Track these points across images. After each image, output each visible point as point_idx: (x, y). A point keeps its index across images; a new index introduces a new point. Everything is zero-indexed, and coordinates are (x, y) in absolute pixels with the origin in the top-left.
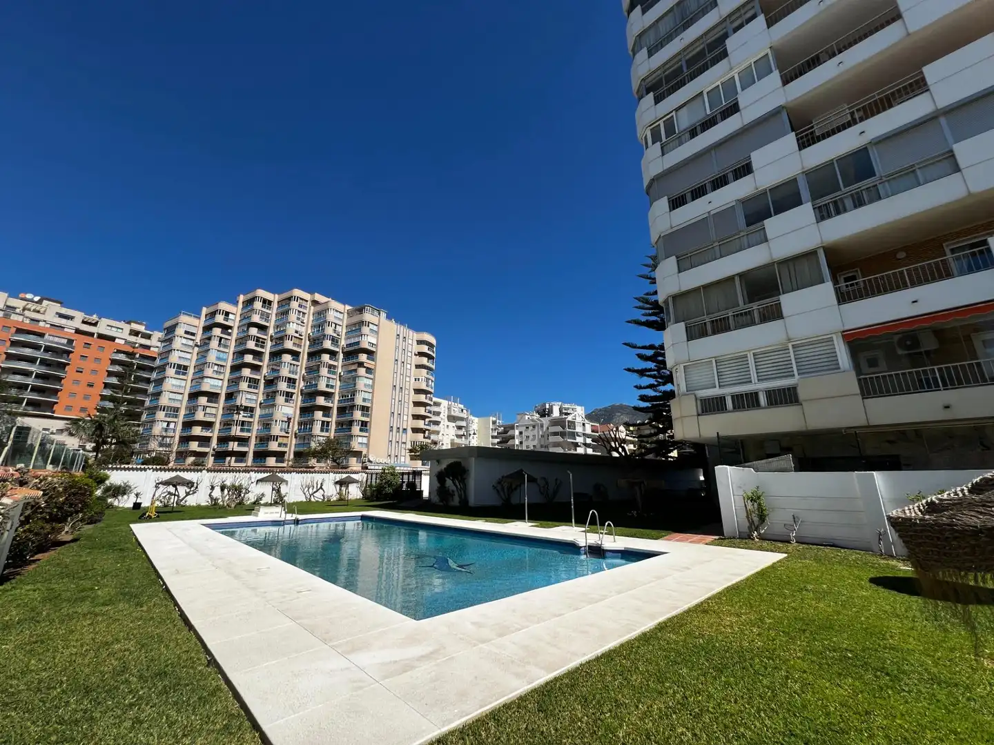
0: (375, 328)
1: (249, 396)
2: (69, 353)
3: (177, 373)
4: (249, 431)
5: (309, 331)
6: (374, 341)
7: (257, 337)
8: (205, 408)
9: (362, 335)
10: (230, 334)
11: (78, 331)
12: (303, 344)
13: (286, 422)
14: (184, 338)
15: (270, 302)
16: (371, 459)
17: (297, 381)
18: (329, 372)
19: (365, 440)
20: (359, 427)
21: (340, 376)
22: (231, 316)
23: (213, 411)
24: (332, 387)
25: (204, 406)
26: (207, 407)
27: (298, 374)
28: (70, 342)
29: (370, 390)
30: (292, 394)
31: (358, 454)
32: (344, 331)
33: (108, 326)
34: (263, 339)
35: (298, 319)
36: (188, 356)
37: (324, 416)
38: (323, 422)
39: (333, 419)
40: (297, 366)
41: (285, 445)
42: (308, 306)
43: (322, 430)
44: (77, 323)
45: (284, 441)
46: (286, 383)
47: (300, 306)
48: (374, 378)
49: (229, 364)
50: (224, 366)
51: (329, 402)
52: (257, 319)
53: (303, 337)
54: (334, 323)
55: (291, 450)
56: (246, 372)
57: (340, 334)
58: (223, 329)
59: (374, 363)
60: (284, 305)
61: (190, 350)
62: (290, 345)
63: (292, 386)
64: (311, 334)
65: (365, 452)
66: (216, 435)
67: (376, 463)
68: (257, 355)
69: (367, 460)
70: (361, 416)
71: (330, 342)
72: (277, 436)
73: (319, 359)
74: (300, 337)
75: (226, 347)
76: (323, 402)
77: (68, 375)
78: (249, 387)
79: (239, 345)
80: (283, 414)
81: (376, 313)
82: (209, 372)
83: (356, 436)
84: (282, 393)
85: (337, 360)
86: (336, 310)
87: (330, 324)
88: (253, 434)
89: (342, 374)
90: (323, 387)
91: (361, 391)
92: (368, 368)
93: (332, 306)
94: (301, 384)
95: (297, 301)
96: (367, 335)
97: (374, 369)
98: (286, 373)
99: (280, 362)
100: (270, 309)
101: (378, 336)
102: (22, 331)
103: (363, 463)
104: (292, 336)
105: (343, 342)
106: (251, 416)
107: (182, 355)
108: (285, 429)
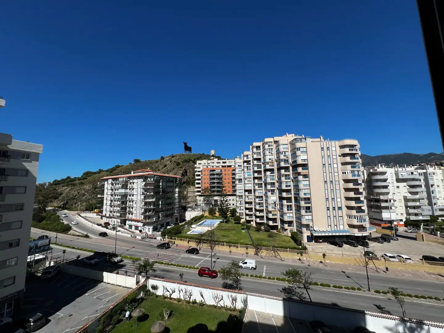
0: (305, 149)
1: (259, 191)
2: (222, 174)
3: (239, 182)
4: (263, 206)
5: (276, 158)
6: (305, 157)
7: (257, 164)
8: (248, 196)
9: (297, 156)
10: (250, 164)
11: (222, 166)
12: (274, 165)
13: (274, 204)
14: (238, 168)
15: (259, 147)
16: (315, 230)
17: (275, 183)
18: (286, 179)
19: (310, 217)
20: (304, 211)
21: (292, 180)
22: (249, 156)
23: (251, 197)
24: (289, 186)
27: (275, 180)
28: (221, 170)
29: (309, 188)
30: (274, 190)
31: (307, 226)
32: (290, 154)
33: (229, 162)
34: (260, 164)
35: (269, 152)
36: (241, 175)
37: (287, 202)
38: (288, 206)
39: (293, 203)
40: (274, 176)
42: (273, 145)
43: (288, 210)
44: (222, 164)
45: (275, 213)
46: (270, 185)
47: (269, 146)
48: (309, 179)
49: (252, 177)
50: (251, 178)
51: (289, 195)
52: (255, 156)
53: (274, 161)
54: (283, 152)
55: (278, 217)
56: (256, 181)
57: (288, 156)
58: (248, 162)
59: (307, 171)
60: (264, 147)
61: (241, 173)
62: (268, 167)
63: (273, 186)
64: (276, 159)
65: (311, 225)
66: (253, 207)
67: (319, 231)
68: (259, 172)
69: (313, 230)
70: (305, 204)
71: (283, 162)
72: (271, 211)
73: (280, 172)
74: (272, 161)
75: (250, 169)
76: (286, 195)
77: (223, 181)
78: (259, 187)
79: (253, 168)
80: (272, 200)
81: (303, 140)
82: (246, 182)
83: (304, 215)
84: (269, 191)
85: (289, 171)
86: (283, 144)
87: (282, 153)
88: (264, 208)
89: (293, 179)
90: (284, 187)
91: (302, 189)
92: (304, 175)
93: (281, 143)
94: (277, 185)
95: (267, 144)
96: (300, 156)
97: (308, 175)
98: (269, 181)
99: (266, 175)
100: (260, 150)
101: (307, 153)
102: (211, 171)
103: (311, 231)
104: (268, 162)
105: (290, 161)
106: (262, 200)
107: (239, 175)
108: (274, 207)
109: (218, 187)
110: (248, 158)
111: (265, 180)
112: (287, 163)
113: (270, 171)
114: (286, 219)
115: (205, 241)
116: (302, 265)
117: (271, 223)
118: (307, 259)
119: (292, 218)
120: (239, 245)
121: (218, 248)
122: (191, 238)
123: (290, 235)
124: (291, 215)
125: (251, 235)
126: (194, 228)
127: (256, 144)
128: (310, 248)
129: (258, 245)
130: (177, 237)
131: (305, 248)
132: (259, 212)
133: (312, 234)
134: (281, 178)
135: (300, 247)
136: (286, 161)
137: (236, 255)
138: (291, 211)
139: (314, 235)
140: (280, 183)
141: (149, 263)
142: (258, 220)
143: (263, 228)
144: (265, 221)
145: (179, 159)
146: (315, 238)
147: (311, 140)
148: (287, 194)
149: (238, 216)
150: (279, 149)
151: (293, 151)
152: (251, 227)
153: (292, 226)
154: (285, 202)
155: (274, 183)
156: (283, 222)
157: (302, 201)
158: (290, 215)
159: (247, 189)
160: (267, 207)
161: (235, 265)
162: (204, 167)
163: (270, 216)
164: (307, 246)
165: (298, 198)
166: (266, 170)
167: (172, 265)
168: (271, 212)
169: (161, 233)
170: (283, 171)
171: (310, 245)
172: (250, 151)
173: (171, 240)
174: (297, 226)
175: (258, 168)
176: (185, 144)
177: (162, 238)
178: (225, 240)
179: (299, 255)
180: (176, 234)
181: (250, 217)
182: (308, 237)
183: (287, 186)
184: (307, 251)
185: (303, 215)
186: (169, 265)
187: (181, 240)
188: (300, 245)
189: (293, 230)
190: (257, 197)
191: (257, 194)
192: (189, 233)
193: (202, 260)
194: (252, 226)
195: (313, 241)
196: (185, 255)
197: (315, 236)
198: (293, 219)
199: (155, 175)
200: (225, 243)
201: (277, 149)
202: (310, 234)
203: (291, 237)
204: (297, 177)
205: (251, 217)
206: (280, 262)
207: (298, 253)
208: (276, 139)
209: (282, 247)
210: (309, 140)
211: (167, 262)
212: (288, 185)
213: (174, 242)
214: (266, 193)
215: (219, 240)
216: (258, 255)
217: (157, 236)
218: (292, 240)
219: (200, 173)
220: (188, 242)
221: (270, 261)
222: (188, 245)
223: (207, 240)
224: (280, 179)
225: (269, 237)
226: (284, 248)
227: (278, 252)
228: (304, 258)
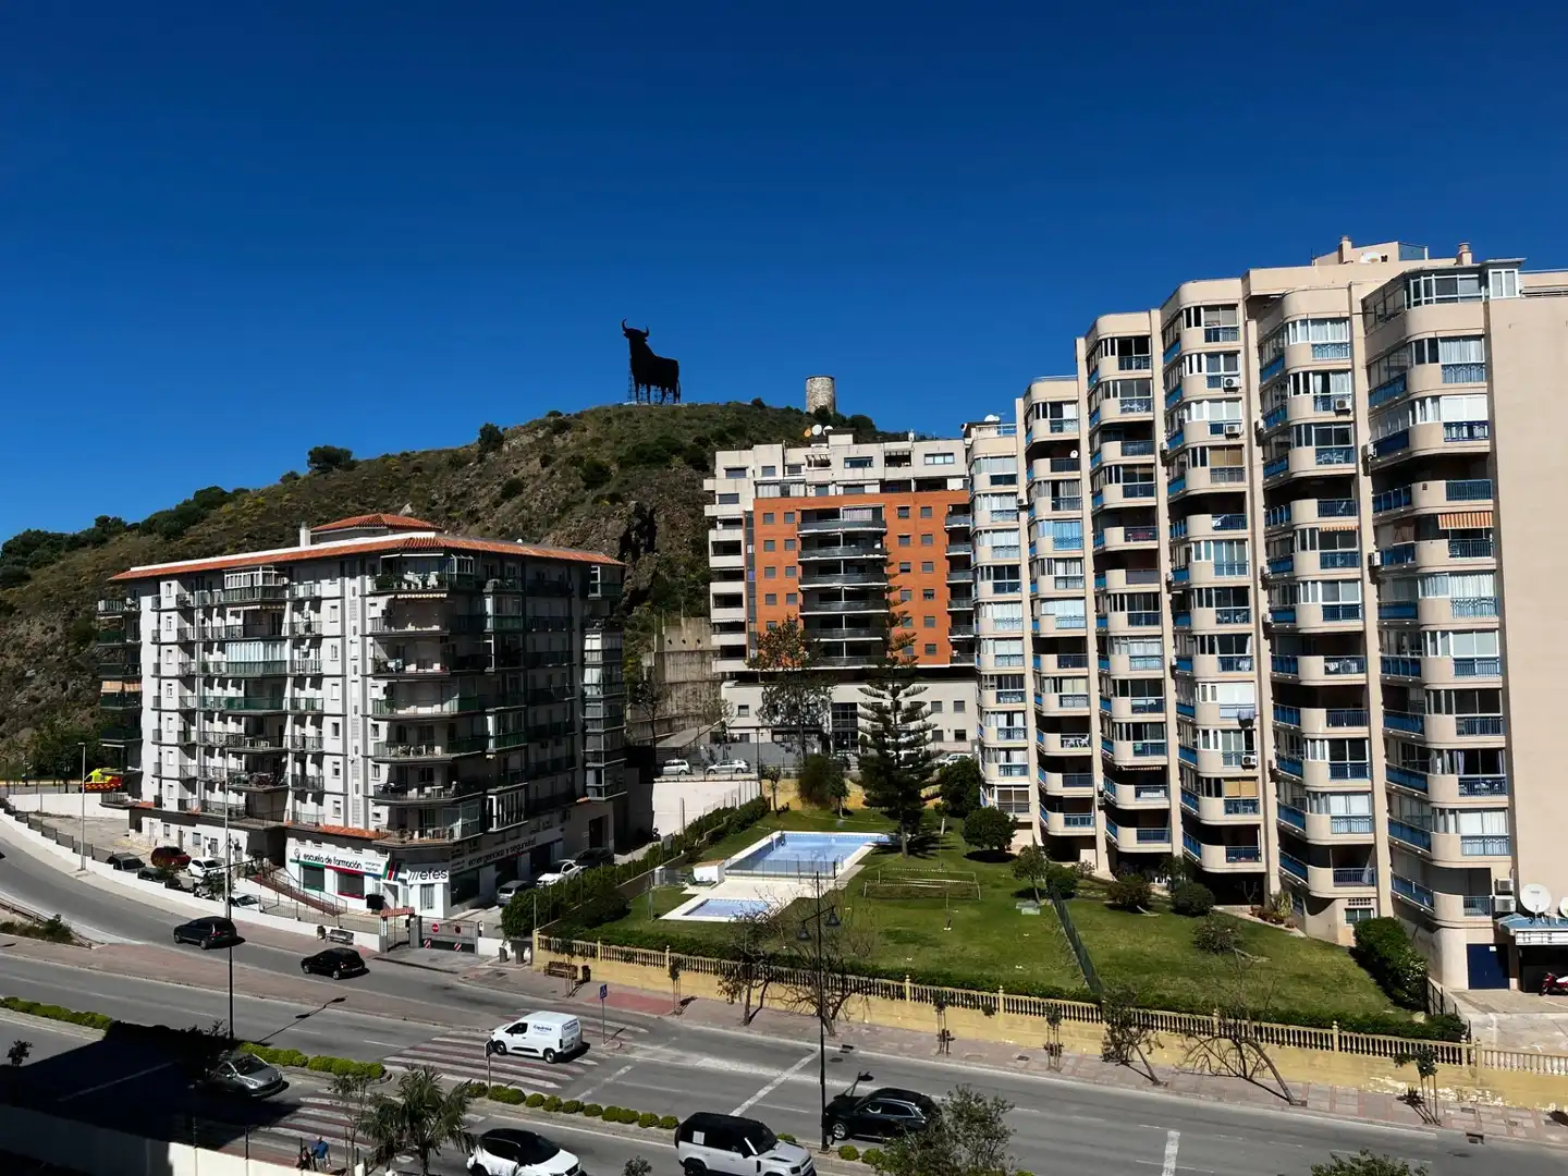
1: (1137, 649)
2: (879, 536)
3: (998, 589)
4: (1160, 749)
5: (1257, 416)
6: (1474, 409)
7: (1125, 466)
8: (1058, 683)
9: (1412, 403)
10: (1075, 465)
11: (887, 486)
12: (1246, 464)
13: (1239, 731)
14: (993, 495)
15: (1142, 343)
16: (1530, 907)
17: (1251, 592)
18: (1326, 562)
19: (1496, 824)
20: (1454, 778)
21: (1373, 569)
22: (1068, 412)
23: (1080, 688)
24: (1352, 612)
25: (1055, 678)
26: (1061, 678)
27: (1250, 568)
28: (877, 511)
29: (1494, 622)
30: (1242, 639)
31: (1474, 884)
32: (1363, 387)
33: (926, 455)
34: (1143, 466)
35: (1213, 381)
36: (1012, 539)
37: (1334, 721)
38: (1337, 746)
39: (1374, 728)
40: (1242, 542)
41: (1252, 805)
42: (1241, 324)
43: (1337, 772)
44: (879, 471)
45: (1246, 791)
46: (1214, 609)
47: (1211, 335)
48: (1500, 564)
49: (1089, 551)
50: (1079, 559)
51: (1347, 670)
52: (1112, 412)
53: (1243, 440)
54: (1316, 373)
55: (1268, 820)
56: (1117, 580)
57: (1348, 406)
58: (1060, 452)
59: (1488, 504)
60: (1173, 345)
61: (1012, 524)
62: (1200, 481)
63: (1237, 612)
64: (1261, 424)
65: (1500, 872)
66: (1096, 751)
67: (1557, 917)
68: (1139, 521)
69: (1513, 907)
70: (1460, 733)
71: (1312, 449)
72: (1218, 781)
73: (1289, 519)
74: (1233, 442)
75: (1074, 503)
76: (1327, 671)
77: (892, 582)
78: (1133, 621)
79: (1097, 495)
80: (1223, 707)
81: (1466, 285)
82: (1047, 585)
83: (1453, 811)
84: (1206, 643)
85: (1352, 510)
86: (1315, 321)
87: (1302, 382)
88: (1172, 759)
89: (1377, 562)
90: (1312, 618)
91: (1445, 633)
92: (1464, 533)
93: (1298, 307)
94: (1262, 604)
95: (1198, 323)
96: (1436, 399)
97: (1496, 531)
98: (1205, 574)
99: (1186, 541)
100: (1146, 363)
101: (1489, 378)
102: (809, 516)
103: (1497, 916)
104: (1203, 449)
105: (1364, 437)
106: (1159, 707)
107: (1001, 539)
108: (1238, 756)
109: (856, 623)
110: (1057, 426)
111: (1182, 571)
112: (1339, 451)
113: (1215, 513)
114: (1322, 830)
115: (782, 969)
116: (1430, 1133)
117: (1216, 859)
118: (1460, 1099)
119: (1365, 826)
120: (1001, 995)
121: (863, 1012)
122: (691, 947)
123: (1346, 936)
124: (1360, 806)
125: (1081, 934)
126: (710, 884)
127: (1116, 325)
128: (1485, 1025)
129: (1127, 998)
130: (606, 942)
131: (1453, 1028)
132: (1131, 788)
133: (1503, 938)
134: (1291, 559)
135: (1420, 1018)
136: (1334, 438)
137: (979, 1059)
138: (1361, 784)
139: (1520, 941)
140: (1286, 588)
141: (434, 1094)
142: (1129, 840)
143: (1159, 888)
144: (1176, 845)
145: (596, 442)
146: (1523, 962)
147: (1521, 280)
148: (1333, 666)
149: (992, 809)
150: (1280, 356)
151: (1389, 369)
152: (1081, 882)
153: (1366, 877)
154: (1316, 721)
155: (1241, 594)
156: (1298, 851)
157: (1438, 710)
158: (1348, 808)
159: (1049, 630)
160: (1189, 752)
161: (972, 1119)
162: (765, 492)
163: (1214, 812)
164: (1469, 1015)
165: (1413, 695)
166: (1185, 506)
167: (577, 1107)
168: (1215, 787)
169: (504, 917)
170: (1306, 512)
171: (1487, 1009)
172: (1075, 371)
173: (564, 958)
174: (1397, 880)
175: (1128, 493)
176: (636, 338)
177: (508, 947)
178: (908, 961)
179: (1412, 1068)
180: (594, 922)
181: (1073, 816)
182: (1475, 951)
183: (1331, 613)
184: (1464, 1045)
185: (1442, 811)
186: (558, 1107)
187: (629, 958)
188: (1415, 1008)
189: (1373, 904)
190: (1124, 688)
191: (1122, 668)
192: (676, 914)
193: (764, 1082)
194: (1090, 877)
195: (1514, 982)
196: (656, 1054)
197: (1527, 949)
198: (1373, 830)
199: (449, 551)
200: (907, 984)
201: (1269, 355)
202: (1486, 937)
203: (1352, 951)
204: (1410, 551)
205: (1077, 816)
206: (1276, 1111)
207: (1401, 1060)
208: (1265, 281)
209: (1287, 1018)
210: (1508, 285)
211: (547, 1090)
212: (1341, 602)
213: (586, 969)
214: (1185, 661)
215: (868, 962)
216: (1126, 1062)
217: (480, 934)
218: (1363, 973)
219: (737, 534)
220: (674, 975)
221: (1207, 1102)
222: (670, 989)
223: (792, 961)
224: (1282, 561)
225: (1203, 948)
226: (1309, 1025)
227: (1263, 1045)
228: (1444, 1087)
